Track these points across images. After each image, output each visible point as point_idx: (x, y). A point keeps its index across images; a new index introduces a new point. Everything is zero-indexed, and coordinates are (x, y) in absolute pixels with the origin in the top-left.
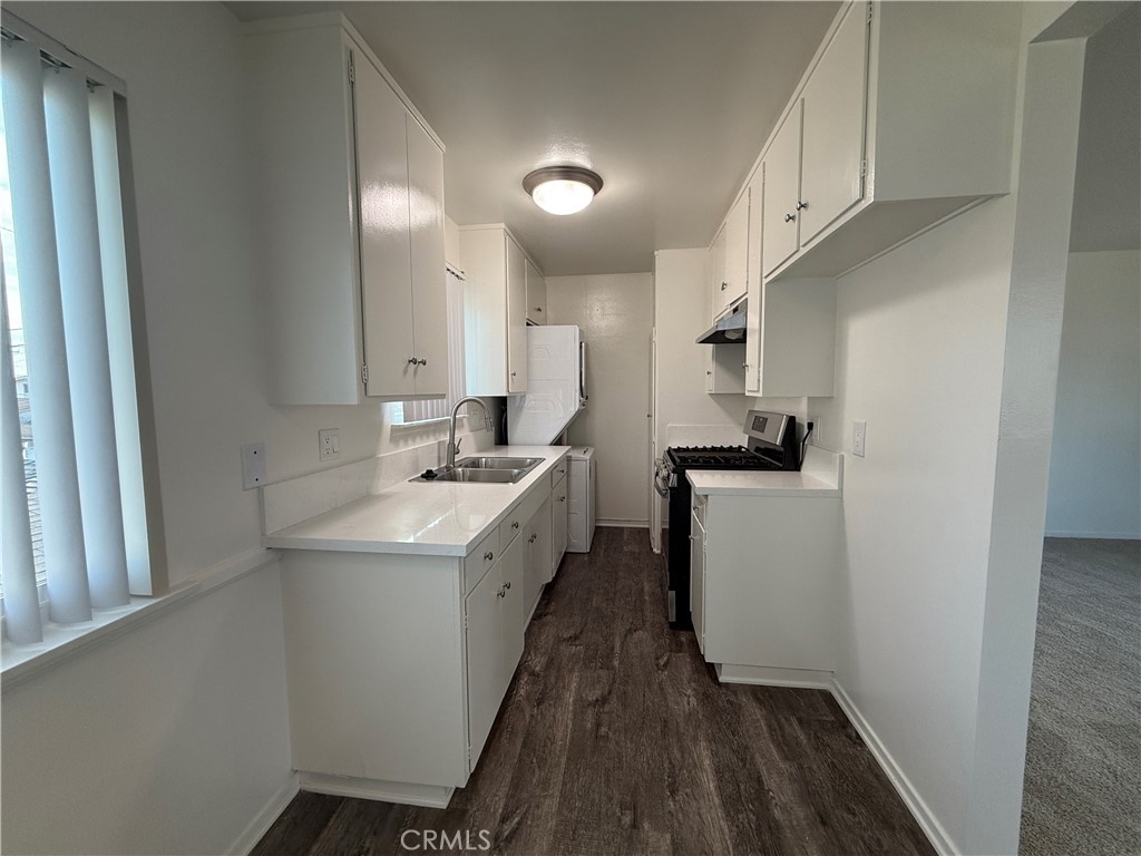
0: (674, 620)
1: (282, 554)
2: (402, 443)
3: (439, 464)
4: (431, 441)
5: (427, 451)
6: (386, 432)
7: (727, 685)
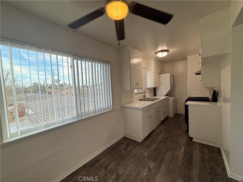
0: (187, 130)
1: (123, 107)
2: (137, 95)
3: (143, 98)
4: (142, 95)
5: (141, 96)
6: (134, 94)
7: (194, 142)
